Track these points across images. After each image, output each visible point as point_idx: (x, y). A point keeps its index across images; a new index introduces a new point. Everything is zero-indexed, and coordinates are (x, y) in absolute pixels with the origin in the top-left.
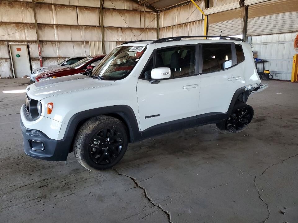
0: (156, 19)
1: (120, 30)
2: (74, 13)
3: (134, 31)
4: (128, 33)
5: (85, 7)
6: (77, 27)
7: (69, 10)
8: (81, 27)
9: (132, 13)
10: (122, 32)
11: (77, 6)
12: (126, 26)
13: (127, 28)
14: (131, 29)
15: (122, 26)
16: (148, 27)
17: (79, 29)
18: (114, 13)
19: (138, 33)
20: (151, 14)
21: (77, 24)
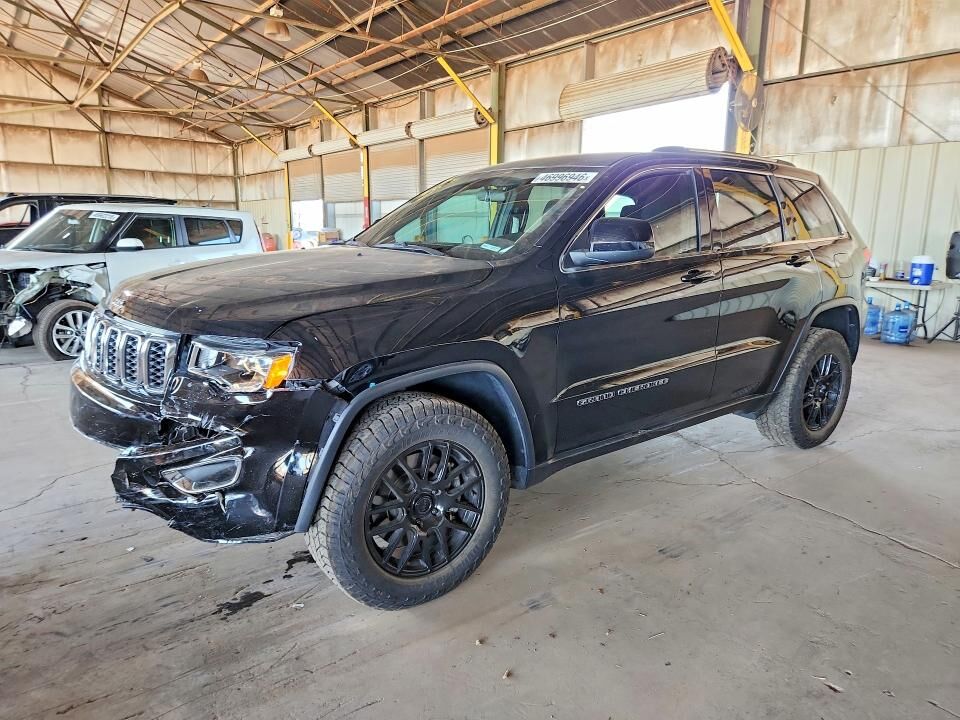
0: (230, 157)
1: (148, 176)
2: (45, 141)
3: (182, 180)
4: (169, 182)
5: (68, 130)
6: (52, 167)
7: (33, 135)
8: (60, 168)
9: (176, 145)
10: (154, 180)
11: (50, 129)
12: (162, 170)
13: (165, 173)
14: (174, 175)
15: (154, 169)
16: (213, 173)
17: (56, 171)
18: (134, 143)
19: (191, 183)
20: (218, 149)
21: (50, 162)
